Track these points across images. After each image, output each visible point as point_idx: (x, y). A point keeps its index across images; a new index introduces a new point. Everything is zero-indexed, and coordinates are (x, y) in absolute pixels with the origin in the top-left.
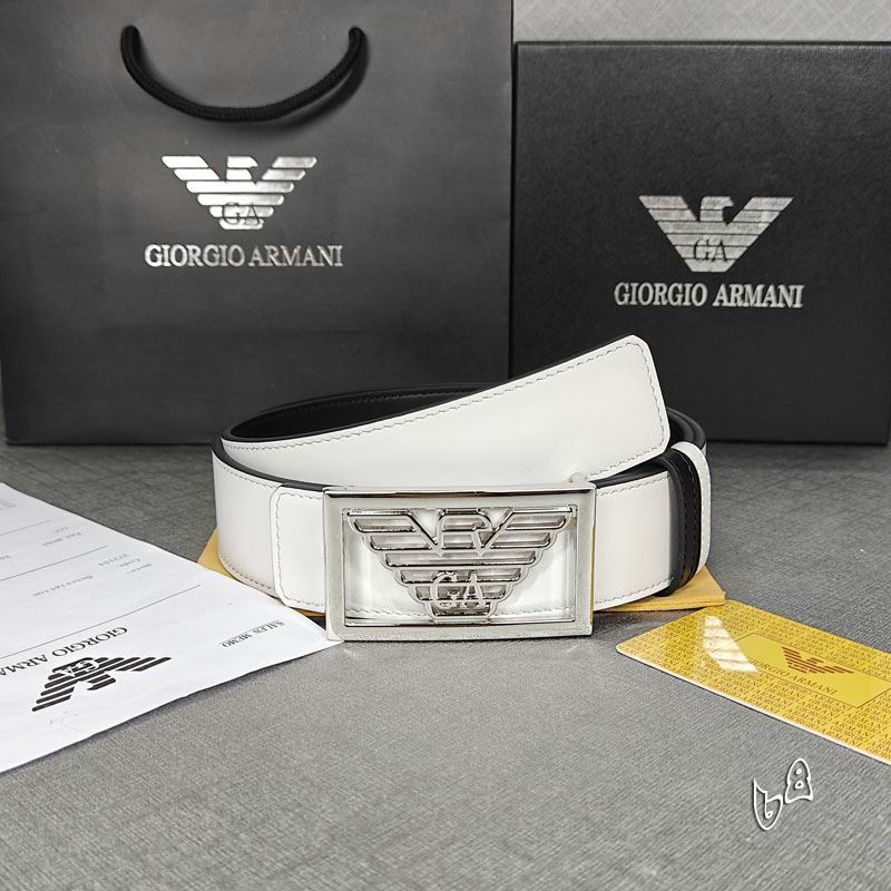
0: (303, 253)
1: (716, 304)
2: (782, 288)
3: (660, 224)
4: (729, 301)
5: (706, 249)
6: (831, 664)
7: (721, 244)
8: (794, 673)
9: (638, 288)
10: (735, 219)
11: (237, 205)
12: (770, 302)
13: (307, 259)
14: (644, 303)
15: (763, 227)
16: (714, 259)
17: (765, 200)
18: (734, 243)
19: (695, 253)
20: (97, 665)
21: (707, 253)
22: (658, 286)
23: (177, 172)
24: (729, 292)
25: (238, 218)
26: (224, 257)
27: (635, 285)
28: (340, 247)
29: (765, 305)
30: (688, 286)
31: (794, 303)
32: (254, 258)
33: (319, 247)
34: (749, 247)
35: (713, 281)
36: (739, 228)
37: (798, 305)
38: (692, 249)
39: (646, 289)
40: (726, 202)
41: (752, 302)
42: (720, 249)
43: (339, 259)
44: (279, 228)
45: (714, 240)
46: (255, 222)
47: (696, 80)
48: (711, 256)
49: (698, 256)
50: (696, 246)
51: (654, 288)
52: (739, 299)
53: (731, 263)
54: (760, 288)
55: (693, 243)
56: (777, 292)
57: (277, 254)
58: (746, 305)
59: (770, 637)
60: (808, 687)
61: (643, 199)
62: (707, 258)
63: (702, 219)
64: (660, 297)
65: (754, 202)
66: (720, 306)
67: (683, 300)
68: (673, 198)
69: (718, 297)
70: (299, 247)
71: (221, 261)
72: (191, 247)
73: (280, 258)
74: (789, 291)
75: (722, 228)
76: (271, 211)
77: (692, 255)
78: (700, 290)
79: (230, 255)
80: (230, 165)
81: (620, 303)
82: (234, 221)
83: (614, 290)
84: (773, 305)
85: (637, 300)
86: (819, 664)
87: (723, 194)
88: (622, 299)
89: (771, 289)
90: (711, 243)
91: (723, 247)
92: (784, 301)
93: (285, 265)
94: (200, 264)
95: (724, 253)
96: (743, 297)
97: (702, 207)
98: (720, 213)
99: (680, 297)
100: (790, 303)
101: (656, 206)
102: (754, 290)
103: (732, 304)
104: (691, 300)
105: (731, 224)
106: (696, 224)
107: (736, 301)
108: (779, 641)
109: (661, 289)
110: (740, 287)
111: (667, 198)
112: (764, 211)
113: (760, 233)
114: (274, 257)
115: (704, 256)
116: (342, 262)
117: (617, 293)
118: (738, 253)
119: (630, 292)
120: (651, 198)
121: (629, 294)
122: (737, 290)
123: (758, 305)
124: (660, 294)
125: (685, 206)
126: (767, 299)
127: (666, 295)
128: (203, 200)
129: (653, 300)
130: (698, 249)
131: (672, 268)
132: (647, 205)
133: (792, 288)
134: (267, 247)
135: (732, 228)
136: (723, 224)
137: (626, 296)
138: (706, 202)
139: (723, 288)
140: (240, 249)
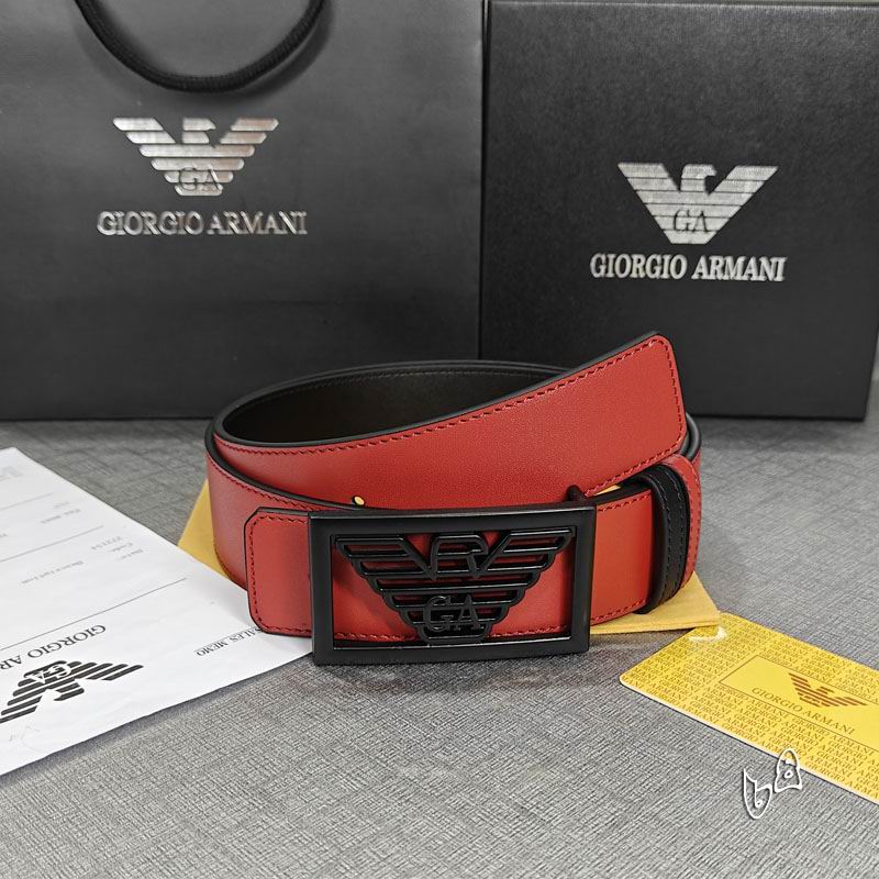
0: (264, 220)
1: (695, 276)
2: (764, 261)
3: (640, 193)
4: (709, 273)
5: (687, 220)
6: (843, 695)
7: (702, 214)
8: (807, 707)
9: (615, 260)
10: (718, 189)
11: (194, 170)
13: (268, 226)
14: (621, 276)
15: (746, 197)
16: (694, 230)
18: (715, 214)
20: (68, 670)
21: (688, 224)
22: (635, 257)
26: (181, 224)
27: (612, 257)
28: (305, 214)
29: (745, 278)
30: (667, 258)
31: (776, 276)
32: (214, 226)
33: (282, 214)
34: (731, 219)
35: (693, 252)
36: (720, 198)
37: (779, 278)
38: (671, 220)
39: (623, 261)
40: (709, 170)
44: (239, 195)
45: (695, 211)
46: (214, 188)
47: (680, 41)
48: (691, 227)
49: (678, 227)
50: (676, 216)
51: (632, 260)
52: (719, 272)
53: (712, 234)
54: (741, 260)
55: (673, 213)
56: (759, 264)
57: (237, 222)
58: (726, 277)
59: (774, 661)
60: (824, 725)
61: (622, 166)
62: (687, 229)
63: (683, 188)
64: (638, 270)
65: (737, 172)
66: (700, 279)
67: (662, 272)
68: (654, 166)
69: (698, 270)
70: (261, 214)
74: (770, 264)
75: (704, 198)
76: (231, 177)
77: (671, 226)
78: (679, 262)
80: (186, 128)
81: (596, 275)
82: (192, 187)
83: (590, 261)
84: (754, 278)
85: (614, 272)
86: (830, 695)
87: (705, 162)
88: (598, 271)
89: (752, 262)
90: (691, 213)
91: (705, 217)
92: (766, 274)
93: (246, 232)
94: (155, 232)
95: (705, 224)
96: (723, 269)
97: (683, 176)
98: (702, 182)
99: (658, 269)
100: (771, 276)
101: (636, 175)
102: (735, 262)
103: (712, 277)
104: (669, 272)
105: (713, 194)
106: (677, 193)
108: (784, 665)
109: (639, 261)
110: (721, 260)
111: (646, 166)
112: (747, 180)
113: (742, 204)
114: (234, 224)
115: (684, 227)
116: (306, 229)
117: (593, 264)
118: (719, 224)
120: (631, 166)
121: (605, 266)
122: (718, 263)
123: (739, 278)
124: (638, 266)
125: (665, 175)
126: (748, 271)
127: (644, 267)
129: (631, 272)
130: (679, 219)
131: (651, 239)
132: (627, 174)
133: (774, 260)
134: (227, 214)
135: (714, 198)
136: (705, 195)
137: (603, 268)
139: (702, 261)
140: (198, 216)
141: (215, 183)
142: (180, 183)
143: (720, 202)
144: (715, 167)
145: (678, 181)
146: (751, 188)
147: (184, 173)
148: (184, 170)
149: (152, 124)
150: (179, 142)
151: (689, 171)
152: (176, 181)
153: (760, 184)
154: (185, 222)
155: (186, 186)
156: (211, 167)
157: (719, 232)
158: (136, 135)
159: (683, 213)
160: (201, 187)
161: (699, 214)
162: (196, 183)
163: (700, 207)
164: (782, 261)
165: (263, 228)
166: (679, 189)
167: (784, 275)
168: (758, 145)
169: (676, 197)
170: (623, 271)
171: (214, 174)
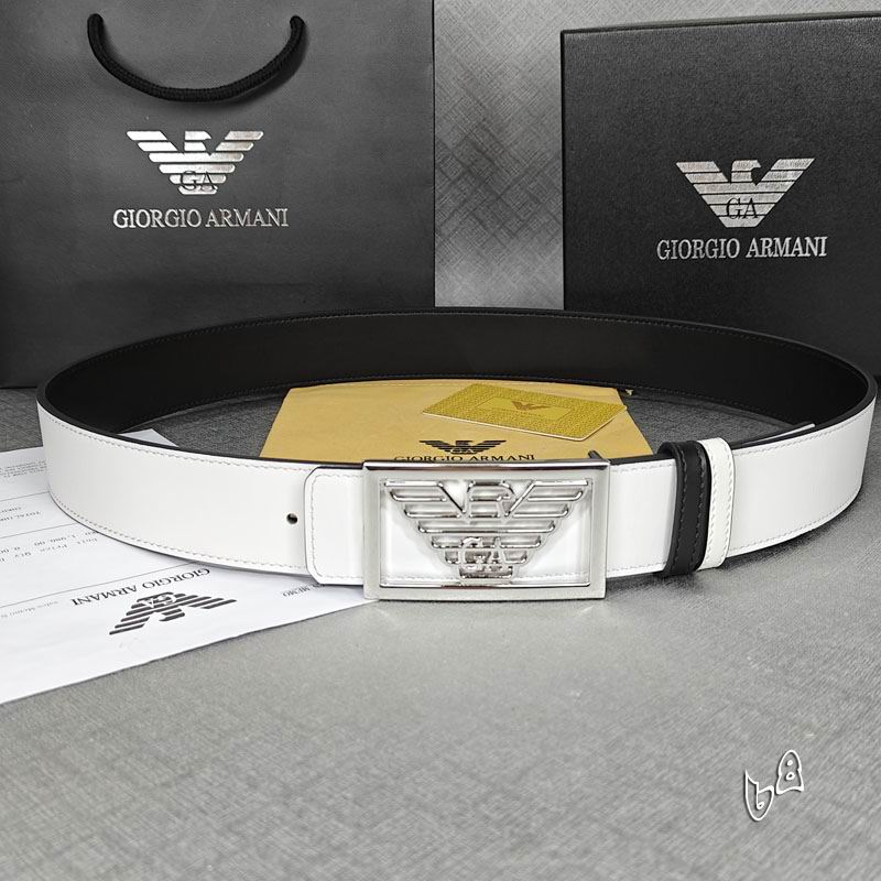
12: (797, 252)
17: (789, 161)
19: (728, 211)
23: (141, 145)
24: (759, 244)
25: (195, 184)
41: (781, 252)
42: (750, 206)
43: (285, 220)
71: (180, 223)
72: (153, 211)
73: (233, 220)
79: (189, 217)
107: (766, 253)
119: (671, 248)
128: (164, 169)
138: (736, 165)
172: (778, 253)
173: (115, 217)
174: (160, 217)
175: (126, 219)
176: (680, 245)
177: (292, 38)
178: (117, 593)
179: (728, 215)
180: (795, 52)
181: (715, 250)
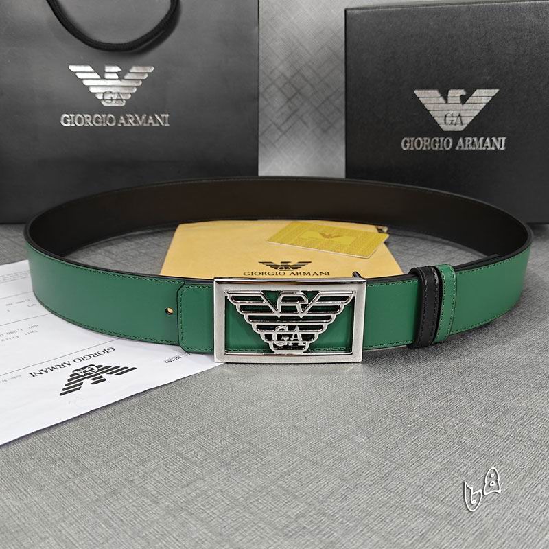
141: (121, 99)
142: (104, 99)
143: (470, 108)
144: (466, 90)
145: (446, 98)
146: (485, 101)
147: (106, 95)
148: (106, 92)
149: (89, 69)
150: (103, 78)
151: (451, 93)
152: (101, 98)
153: (490, 98)
154: (106, 119)
155: (107, 101)
156: (119, 91)
157: (469, 125)
158: (80, 74)
159: (449, 115)
160: (114, 101)
161: (458, 115)
162: (112, 99)
163: (459, 112)
164: (504, 139)
165: (147, 123)
166: (447, 102)
167: (505, 146)
168: (488, 78)
169: (445, 106)
170: (419, 146)
171: (121, 95)
172: (475, 146)
173: (62, 119)
174: (90, 119)
175: (69, 121)
176: (416, 141)
177: (171, 8)
178: (58, 367)
179: (445, 123)
180: (489, 23)
181: (437, 145)
